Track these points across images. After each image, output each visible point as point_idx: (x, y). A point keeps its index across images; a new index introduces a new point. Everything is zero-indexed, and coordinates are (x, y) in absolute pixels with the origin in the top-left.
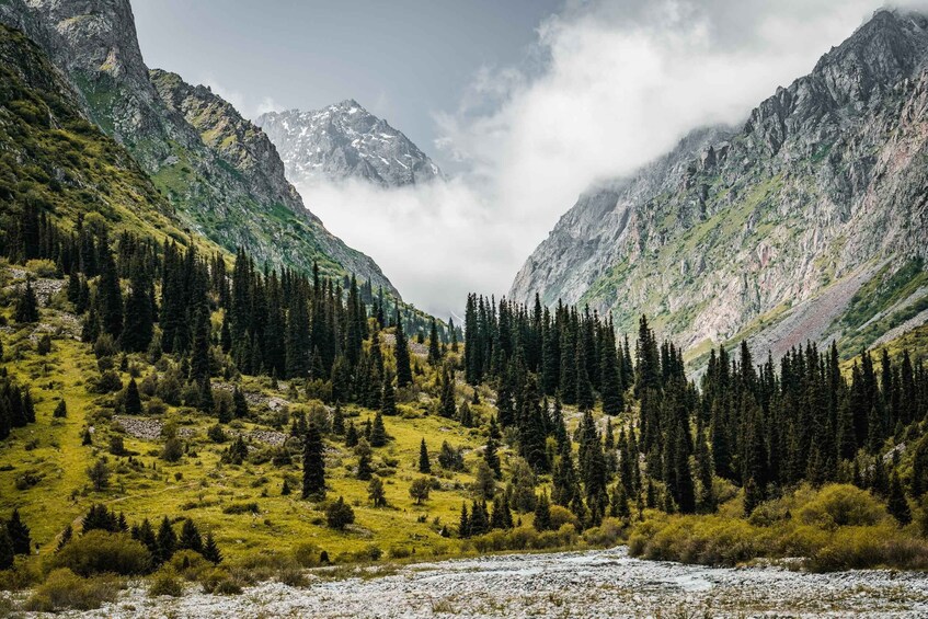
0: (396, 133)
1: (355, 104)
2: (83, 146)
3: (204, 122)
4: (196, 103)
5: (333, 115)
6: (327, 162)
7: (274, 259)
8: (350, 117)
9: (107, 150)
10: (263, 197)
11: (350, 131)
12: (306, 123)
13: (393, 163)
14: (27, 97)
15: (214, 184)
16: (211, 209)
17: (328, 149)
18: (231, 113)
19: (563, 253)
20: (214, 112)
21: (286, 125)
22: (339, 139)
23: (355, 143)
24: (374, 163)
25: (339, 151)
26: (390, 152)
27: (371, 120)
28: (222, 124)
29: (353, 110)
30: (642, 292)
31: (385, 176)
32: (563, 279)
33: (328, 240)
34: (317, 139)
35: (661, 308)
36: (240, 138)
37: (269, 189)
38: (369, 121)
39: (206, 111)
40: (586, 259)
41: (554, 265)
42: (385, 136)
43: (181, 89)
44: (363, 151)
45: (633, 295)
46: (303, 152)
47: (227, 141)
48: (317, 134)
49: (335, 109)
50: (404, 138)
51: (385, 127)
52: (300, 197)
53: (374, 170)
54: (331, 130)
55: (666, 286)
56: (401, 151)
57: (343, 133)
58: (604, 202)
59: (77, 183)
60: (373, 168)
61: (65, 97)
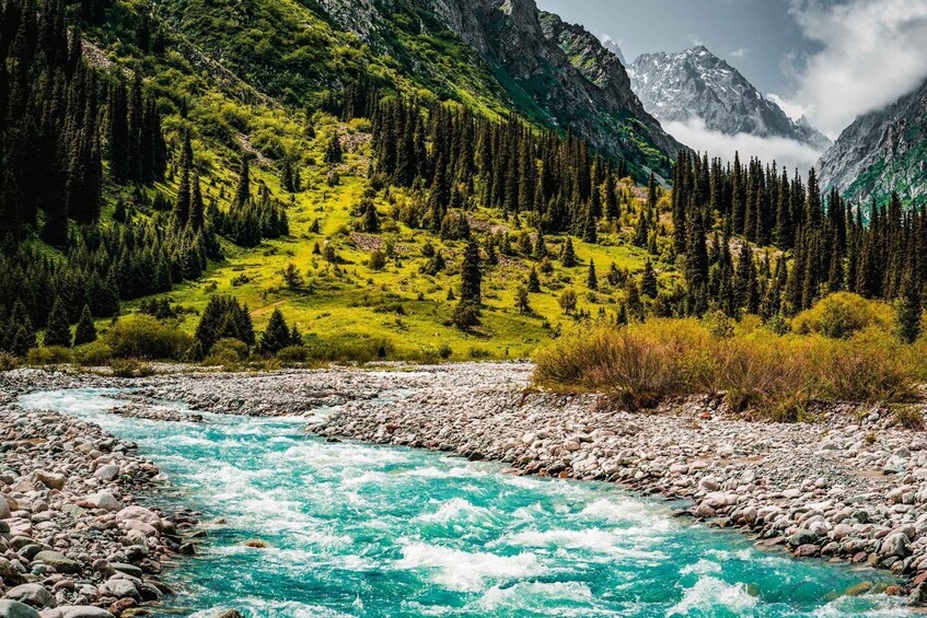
0: (732, 69)
1: (703, 49)
2: (444, 48)
3: (574, 49)
4: (570, 36)
5: (689, 56)
6: (683, 89)
7: (610, 144)
8: (700, 58)
9: (463, 52)
10: (613, 102)
11: (700, 68)
12: (670, 61)
13: (729, 90)
14: (405, 11)
15: (569, 89)
16: (565, 106)
17: (684, 79)
18: (595, 43)
19: (843, 156)
20: (581, 42)
21: (656, 63)
22: (692, 73)
23: (703, 76)
24: (716, 90)
25: (692, 81)
26: (727, 83)
27: (715, 60)
28: (587, 50)
29: (703, 53)
30: (892, 183)
31: (723, 100)
32: (841, 174)
33: (659, 135)
34: (677, 73)
35: (905, 195)
36: (599, 59)
37: (619, 97)
38: (712, 61)
39: (576, 41)
40: (859, 160)
41: (836, 164)
42: (724, 71)
43: (559, 26)
44: (708, 81)
45: (885, 185)
46: (667, 81)
47: (589, 62)
48: (677, 68)
49: (690, 52)
50: (737, 73)
51: (724, 65)
52: (641, 104)
53: (715, 95)
54: (687, 66)
55: (909, 179)
56: (735, 82)
57: (695, 69)
58: (873, 121)
59: (429, 73)
60: (714, 93)
61: (438, 15)
